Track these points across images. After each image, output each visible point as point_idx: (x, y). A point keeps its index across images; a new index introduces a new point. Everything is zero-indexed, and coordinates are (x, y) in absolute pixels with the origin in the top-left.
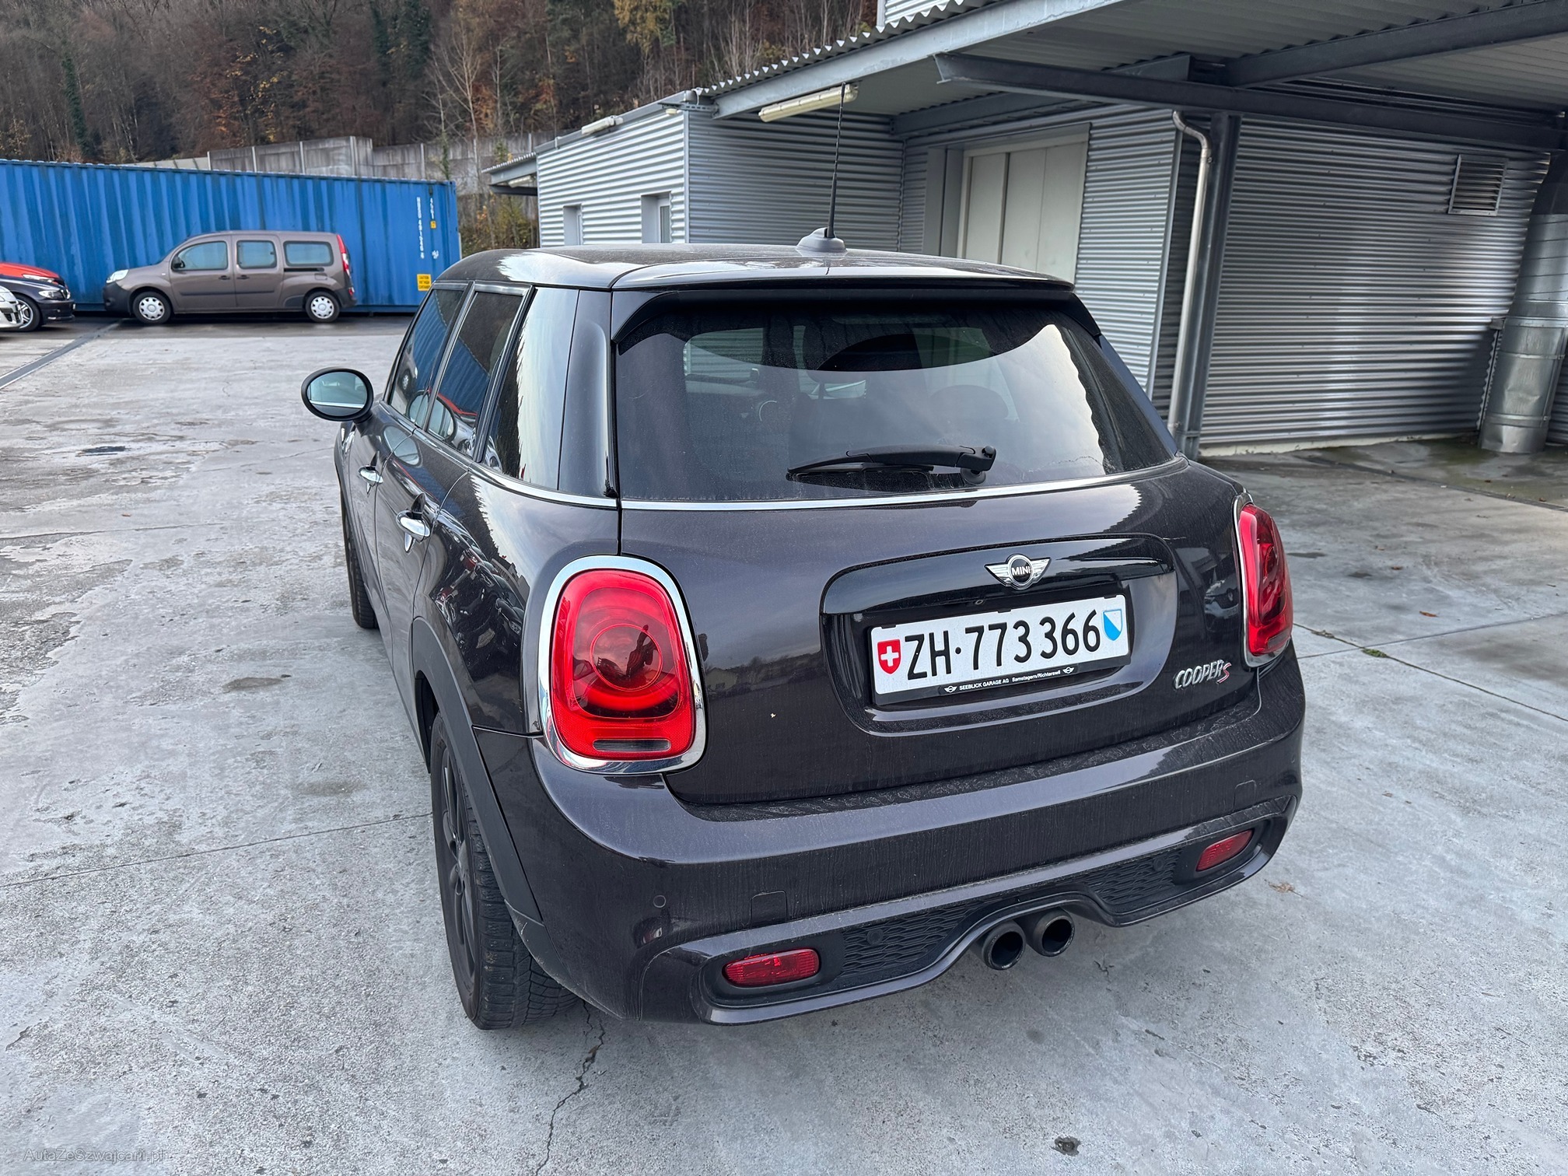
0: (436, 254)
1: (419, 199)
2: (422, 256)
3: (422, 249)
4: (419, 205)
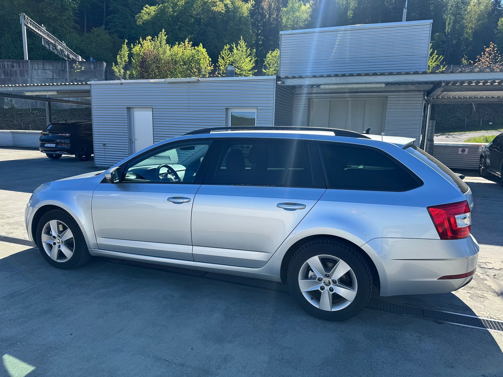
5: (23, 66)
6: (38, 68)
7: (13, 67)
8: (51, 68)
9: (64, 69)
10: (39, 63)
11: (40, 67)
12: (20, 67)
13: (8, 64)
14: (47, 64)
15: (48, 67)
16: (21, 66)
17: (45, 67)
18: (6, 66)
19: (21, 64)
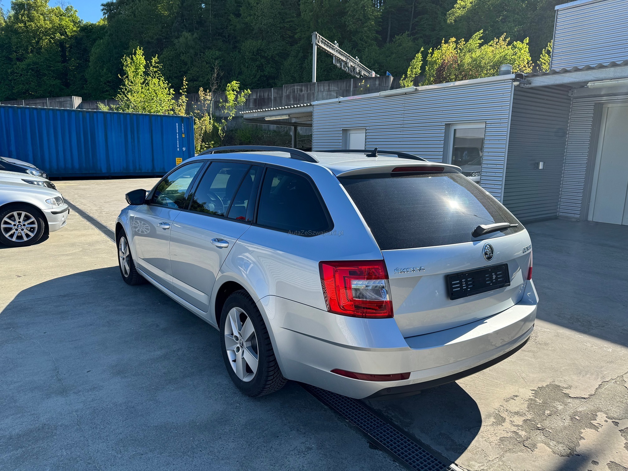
0: (184, 149)
1: (177, 124)
2: (178, 150)
3: (178, 146)
4: (177, 127)
5: (310, 89)
6: (324, 90)
7: (301, 91)
8: (336, 88)
9: (348, 88)
10: (325, 84)
11: (325, 88)
12: (307, 91)
13: (297, 88)
14: (333, 85)
15: (333, 87)
16: (309, 90)
17: (330, 88)
18: (296, 91)
19: (309, 87)
